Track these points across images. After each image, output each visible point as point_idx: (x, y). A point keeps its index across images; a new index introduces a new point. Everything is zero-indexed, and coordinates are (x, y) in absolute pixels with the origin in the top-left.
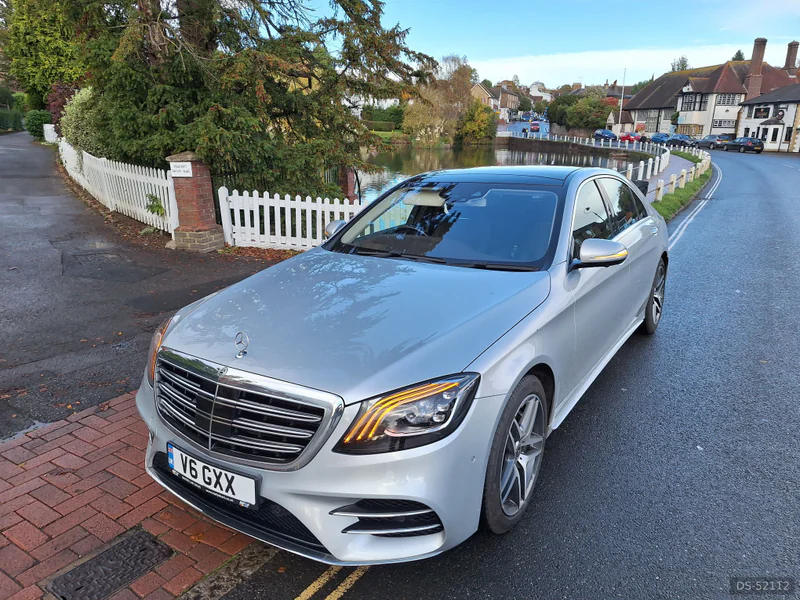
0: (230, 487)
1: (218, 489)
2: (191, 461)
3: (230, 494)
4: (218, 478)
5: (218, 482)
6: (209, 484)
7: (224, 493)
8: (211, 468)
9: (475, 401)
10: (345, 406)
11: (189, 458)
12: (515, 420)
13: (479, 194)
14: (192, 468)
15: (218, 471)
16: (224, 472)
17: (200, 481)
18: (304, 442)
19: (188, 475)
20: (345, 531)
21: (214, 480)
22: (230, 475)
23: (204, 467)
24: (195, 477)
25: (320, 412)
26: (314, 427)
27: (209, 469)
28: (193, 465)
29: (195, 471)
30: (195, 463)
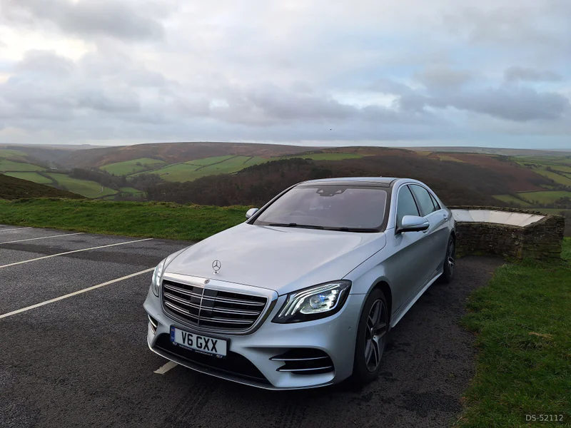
0: (214, 347)
1: (206, 350)
2: (189, 335)
3: (214, 352)
4: (207, 342)
5: (206, 346)
6: (201, 347)
7: (210, 351)
8: (203, 337)
9: (349, 296)
10: (279, 296)
11: (188, 333)
12: (369, 316)
13: (340, 191)
14: (189, 340)
15: (207, 338)
16: (211, 339)
17: (194, 346)
18: (255, 318)
19: (186, 344)
20: (278, 370)
21: (204, 344)
22: (214, 340)
23: (198, 338)
24: (191, 345)
25: (264, 300)
26: (261, 309)
27: (201, 338)
28: (190, 337)
29: (191, 340)
30: (192, 336)
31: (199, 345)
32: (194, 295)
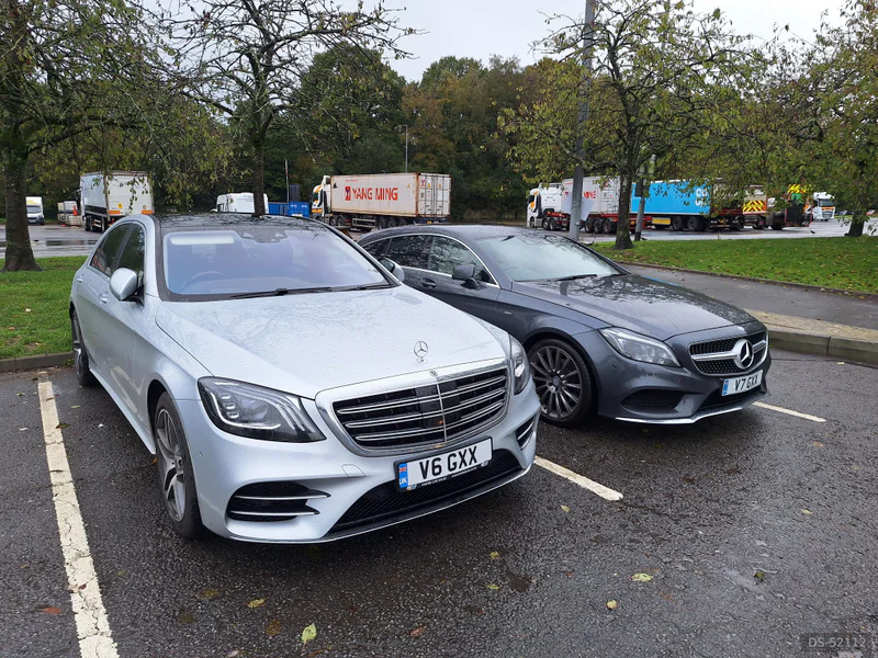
0: (473, 458)
1: (463, 468)
2: (432, 461)
3: (473, 464)
4: (462, 457)
5: (463, 461)
6: (455, 468)
7: (467, 467)
8: (457, 452)
14: (434, 468)
15: (463, 451)
16: (467, 448)
17: (445, 472)
19: (429, 477)
21: (459, 462)
22: (472, 447)
23: (449, 457)
24: (440, 473)
27: (454, 455)
28: (436, 463)
29: (439, 467)
30: (439, 459)
31: (452, 466)
32: (424, 400)
